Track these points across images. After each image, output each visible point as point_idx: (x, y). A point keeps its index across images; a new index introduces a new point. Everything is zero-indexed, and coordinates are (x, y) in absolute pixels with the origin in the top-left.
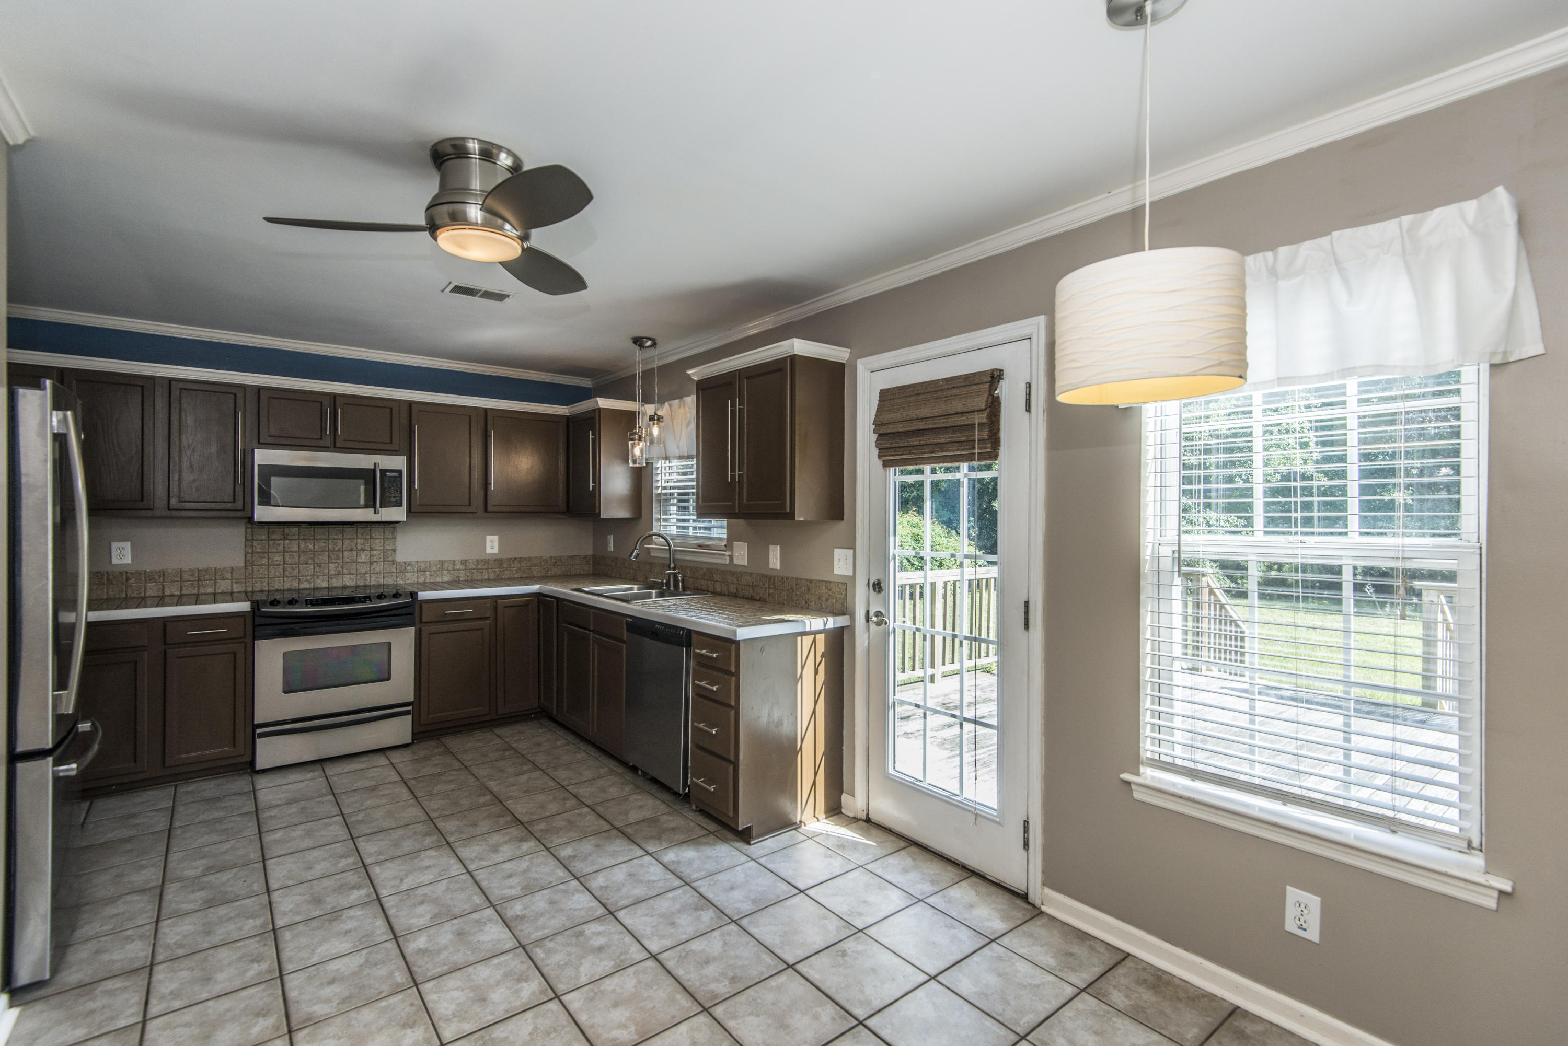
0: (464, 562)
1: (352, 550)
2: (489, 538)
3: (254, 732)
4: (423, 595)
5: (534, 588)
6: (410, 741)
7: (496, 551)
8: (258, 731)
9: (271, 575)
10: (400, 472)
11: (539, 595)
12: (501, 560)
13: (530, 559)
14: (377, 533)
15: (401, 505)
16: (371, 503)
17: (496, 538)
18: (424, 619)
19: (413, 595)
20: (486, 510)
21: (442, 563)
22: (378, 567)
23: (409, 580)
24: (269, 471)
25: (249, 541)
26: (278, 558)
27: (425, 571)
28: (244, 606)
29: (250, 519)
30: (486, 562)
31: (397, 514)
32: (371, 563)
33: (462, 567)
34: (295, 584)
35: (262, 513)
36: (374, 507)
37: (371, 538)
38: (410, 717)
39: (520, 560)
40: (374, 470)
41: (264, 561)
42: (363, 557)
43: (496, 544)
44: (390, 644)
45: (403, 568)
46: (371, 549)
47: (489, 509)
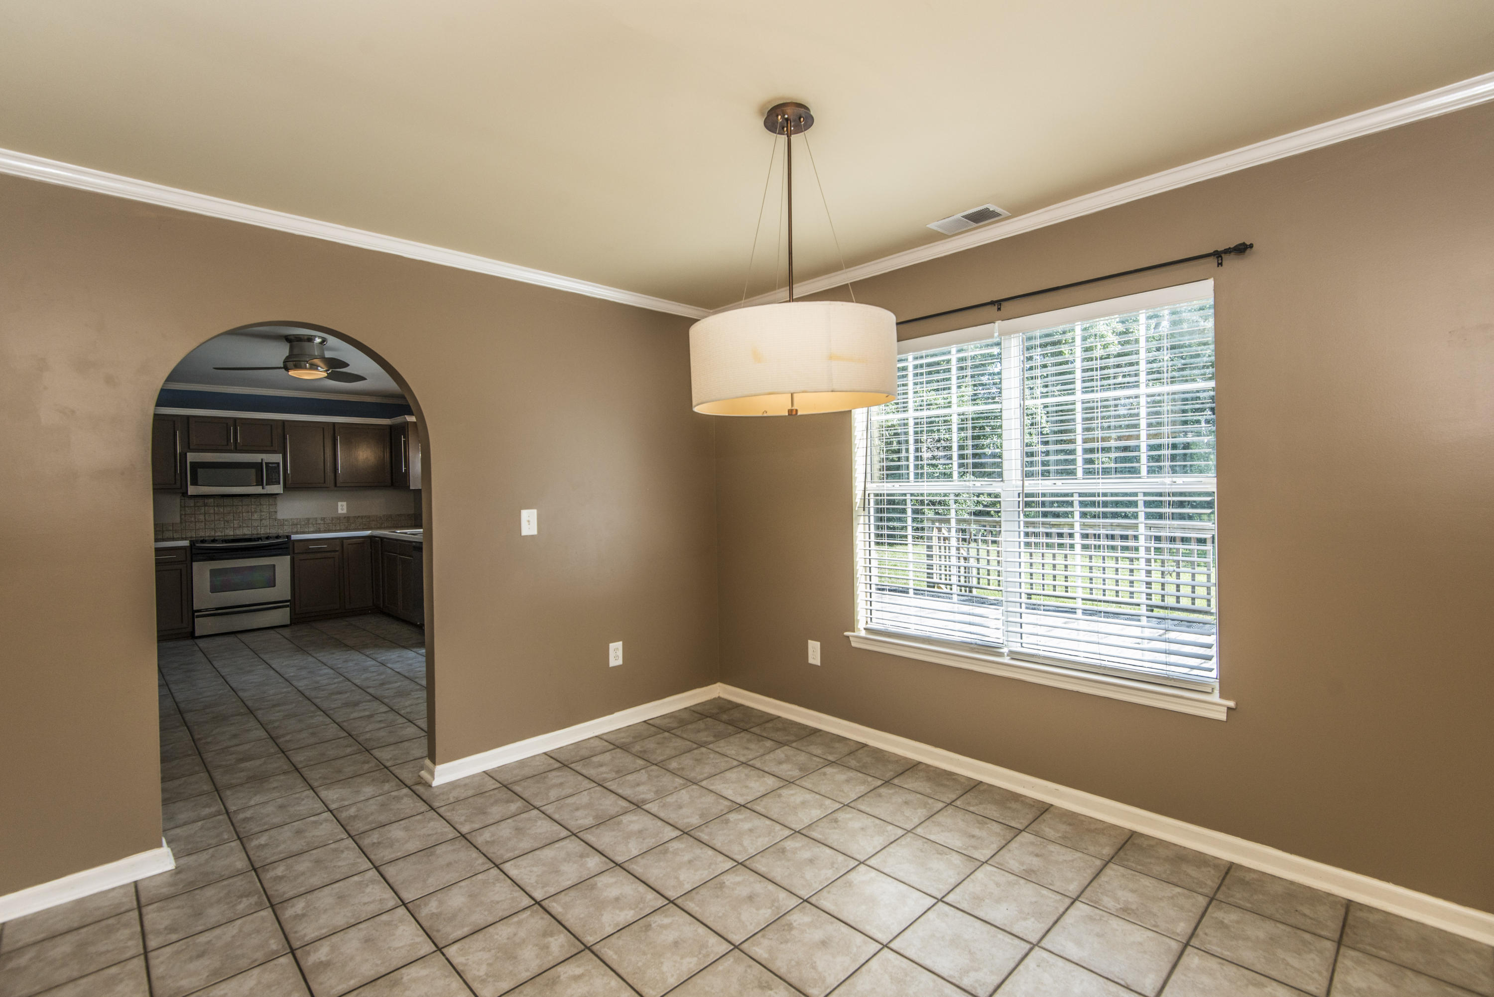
0: (323, 519)
1: (248, 512)
2: (340, 504)
3: (193, 615)
4: (294, 537)
5: (368, 533)
6: (289, 623)
7: (345, 511)
8: (196, 614)
9: (197, 527)
10: (278, 464)
11: (371, 537)
12: (348, 517)
13: (369, 517)
14: (264, 501)
15: (279, 483)
16: (260, 483)
17: (345, 504)
18: (296, 552)
19: (288, 537)
20: (336, 485)
21: (308, 519)
22: (265, 522)
23: (286, 530)
24: (195, 466)
25: (183, 507)
26: (202, 517)
27: (297, 525)
28: (186, 543)
29: (185, 494)
30: (339, 518)
31: (277, 489)
32: (261, 520)
33: (322, 522)
34: (213, 533)
35: (192, 490)
36: (262, 485)
37: (261, 505)
38: (288, 609)
39: (362, 517)
40: (262, 463)
41: (193, 519)
42: (256, 516)
43: (345, 507)
44: (274, 566)
45: (282, 523)
46: (261, 511)
47: (338, 485)
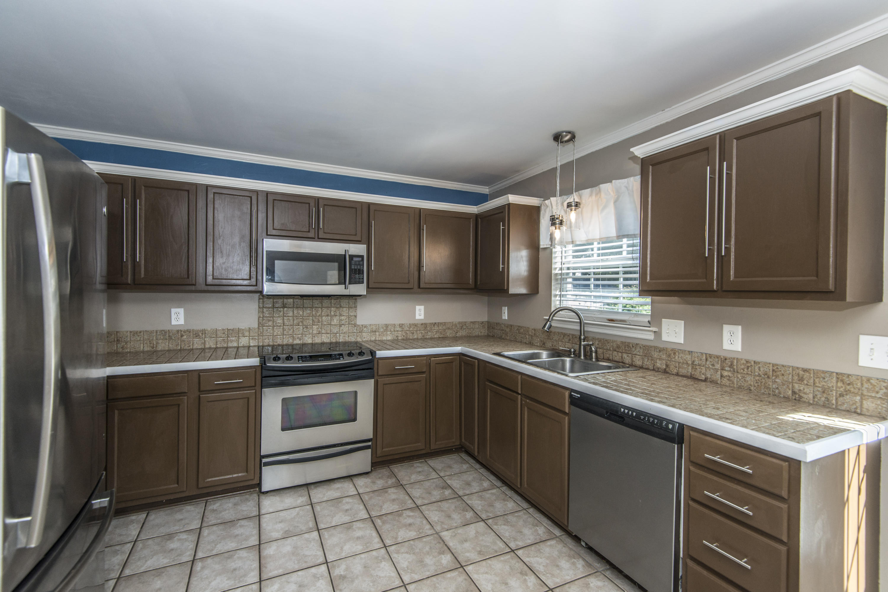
0: (401, 326)
1: (328, 316)
2: (418, 307)
3: (261, 461)
4: (380, 354)
5: (457, 349)
6: (370, 470)
7: (422, 317)
8: (264, 460)
9: (275, 334)
10: (362, 257)
11: (461, 355)
12: (426, 324)
13: (445, 324)
14: (344, 302)
15: (363, 283)
16: (342, 281)
17: (422, 307)
18: (380, 373)
19: (373, 353)
20: (419, 287)
21: (387, 326)
22: (345, 329)
23: (365, 338)
24: (274, 256)
25: (261, 308)
26: (280, 321)
27: (375, 332)
28: (255, 361)
29: (261, 292)
30: (416, 325)
31: (360, 289)
32: (340, 326)
33: (400, 329)
34: (291, 341)
35: (268, 288)
36: (345, 284)
37: (341, 307)
38: (370, 450)
39: (439, 324)
40: (345, 255)
41: (270, 323)
42: (335, 321)
43: (422, 312)
44: (356, 392)
45: (361, 329)
46: (341, 315)
47: (422, 286)
